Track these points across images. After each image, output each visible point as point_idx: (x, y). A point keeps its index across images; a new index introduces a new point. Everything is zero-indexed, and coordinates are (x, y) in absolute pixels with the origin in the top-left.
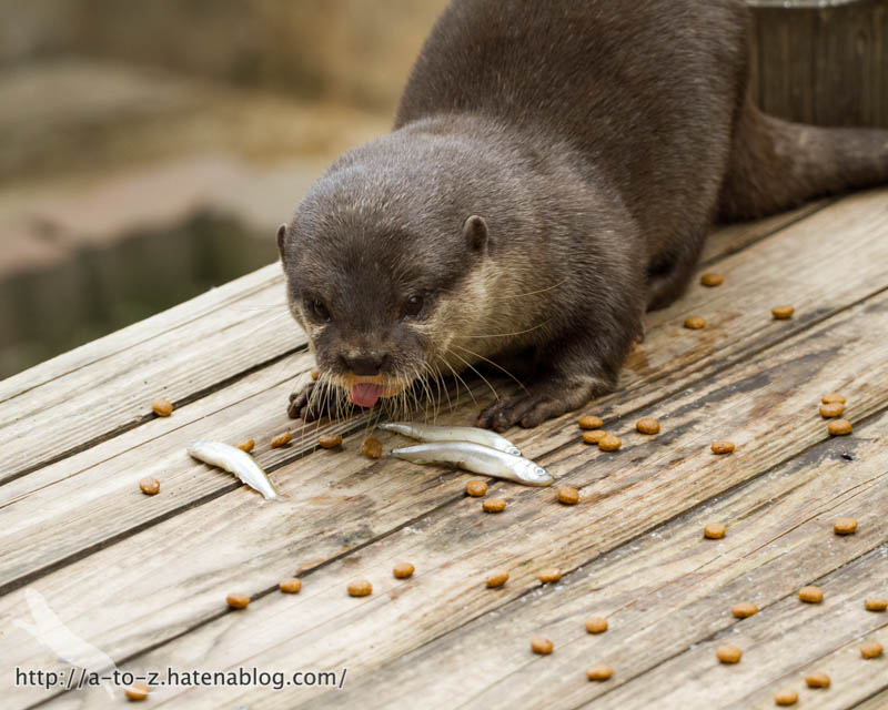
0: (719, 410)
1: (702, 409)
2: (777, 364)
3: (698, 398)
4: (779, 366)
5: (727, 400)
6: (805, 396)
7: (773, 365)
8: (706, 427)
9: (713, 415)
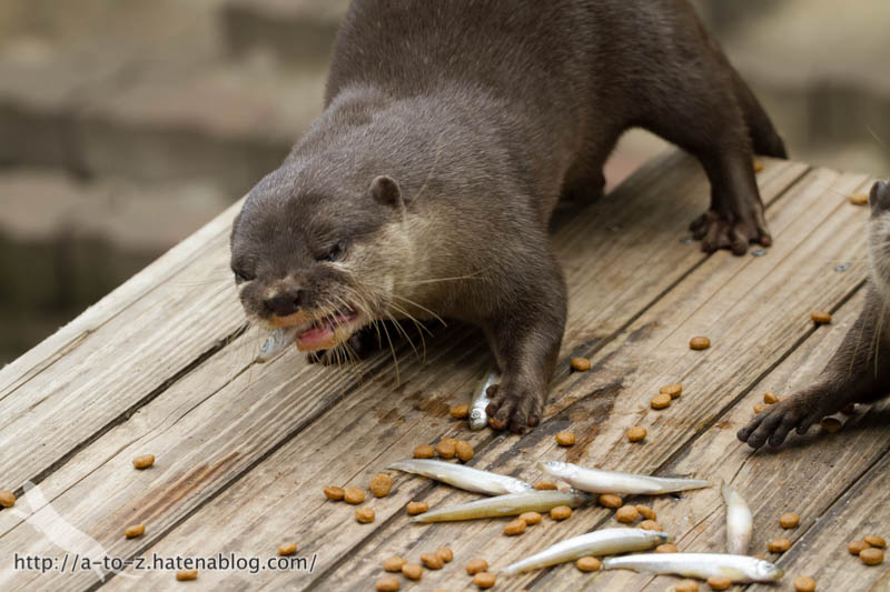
0: (536, 455)
1: (520, 457)
2: (571, 402)
3: (513, 444)
4: (574, 403)
5: (539, 444)
6: (609, 434)
7: (567, 404)
8: (531, 474)
9: (533, 461)
